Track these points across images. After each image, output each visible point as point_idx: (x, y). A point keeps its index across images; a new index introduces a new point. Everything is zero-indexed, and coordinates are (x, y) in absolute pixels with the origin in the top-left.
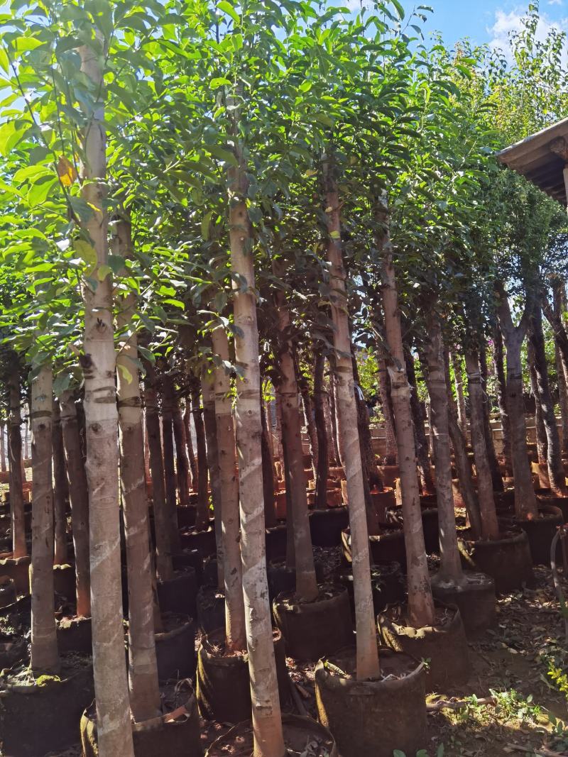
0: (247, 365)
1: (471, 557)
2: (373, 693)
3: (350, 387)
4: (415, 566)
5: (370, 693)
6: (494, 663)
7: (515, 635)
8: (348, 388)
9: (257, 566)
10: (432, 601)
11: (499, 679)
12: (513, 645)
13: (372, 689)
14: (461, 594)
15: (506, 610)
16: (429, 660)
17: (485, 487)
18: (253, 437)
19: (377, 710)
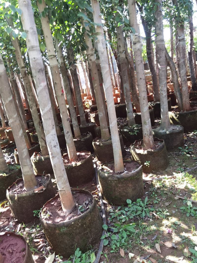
0: (28, 31)
1: (177, 118)
2: (118, 179)
3: (103, 43)
4: (145, 125)
5: (116, 179)
6: (179, 161)
7: (191, 149)
8: (101, 44)
9: (50, 134)
10: (153, 139)
11: (180, 167)
12: (189, 153)
13: (117, 178)
14: (168, 134)
15: (189, 139)
16: (149, 162)
17: (185, 89)
18: (39, 72)
19: (119, 185)
